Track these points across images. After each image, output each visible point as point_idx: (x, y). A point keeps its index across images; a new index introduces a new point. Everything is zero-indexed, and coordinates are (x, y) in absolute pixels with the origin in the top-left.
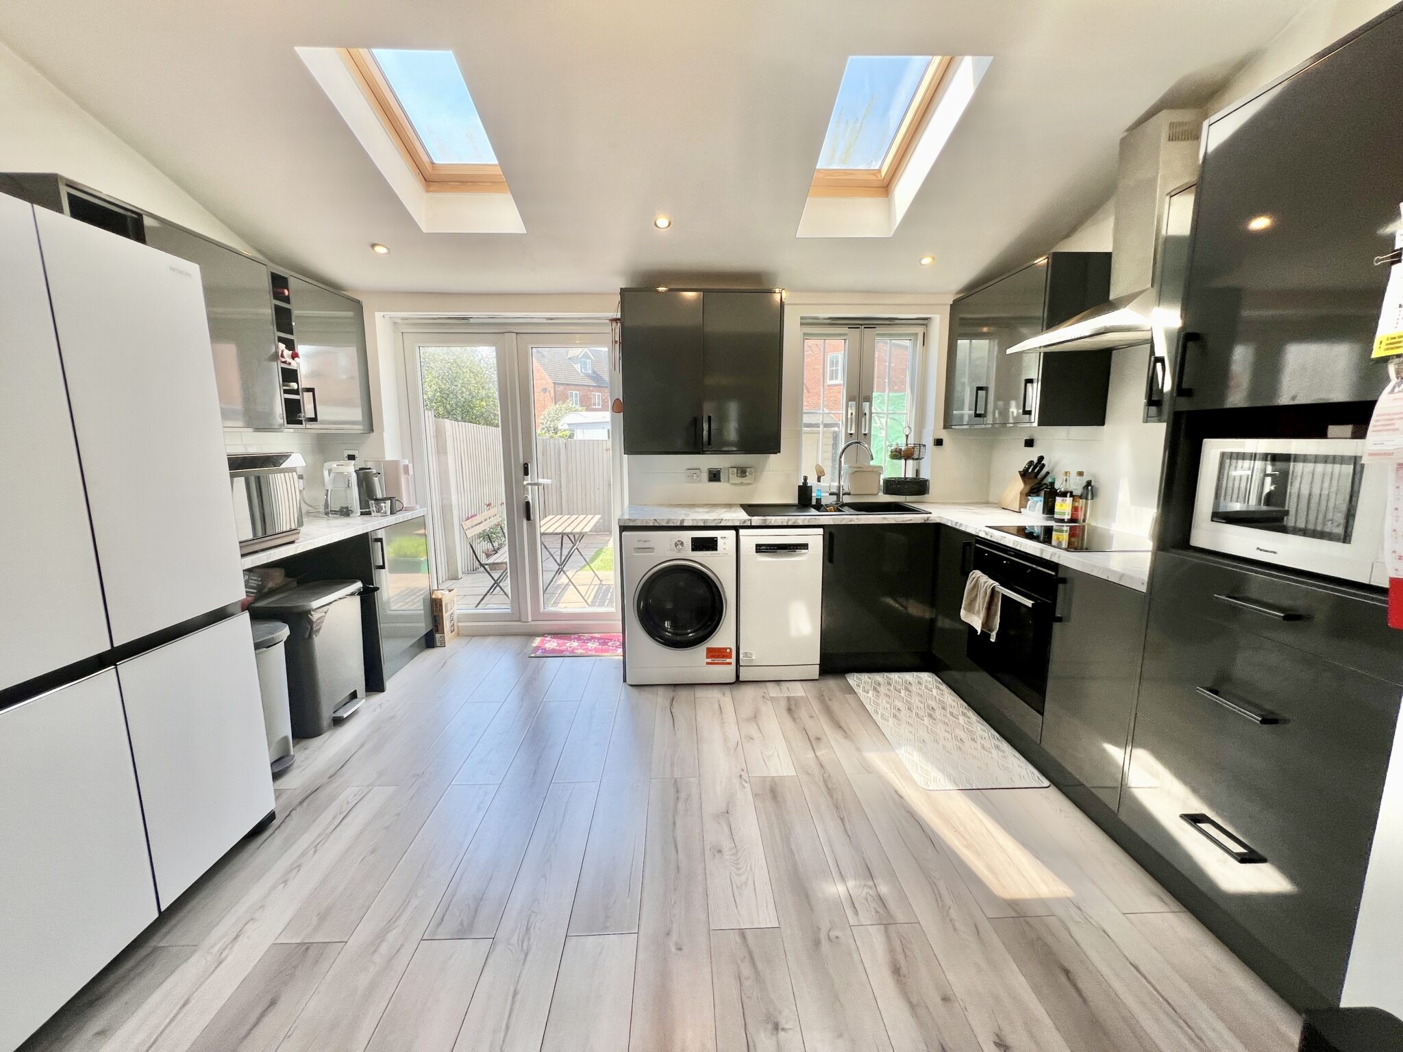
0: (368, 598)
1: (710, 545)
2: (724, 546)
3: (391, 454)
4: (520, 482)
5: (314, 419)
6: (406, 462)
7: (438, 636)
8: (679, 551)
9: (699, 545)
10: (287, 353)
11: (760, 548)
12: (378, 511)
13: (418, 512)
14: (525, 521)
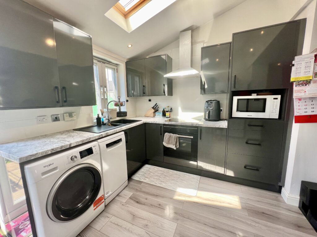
1: (89, 152)
2: (96, 150)
8: (74, 161)
9: (84, 154)
11: (108, 146)
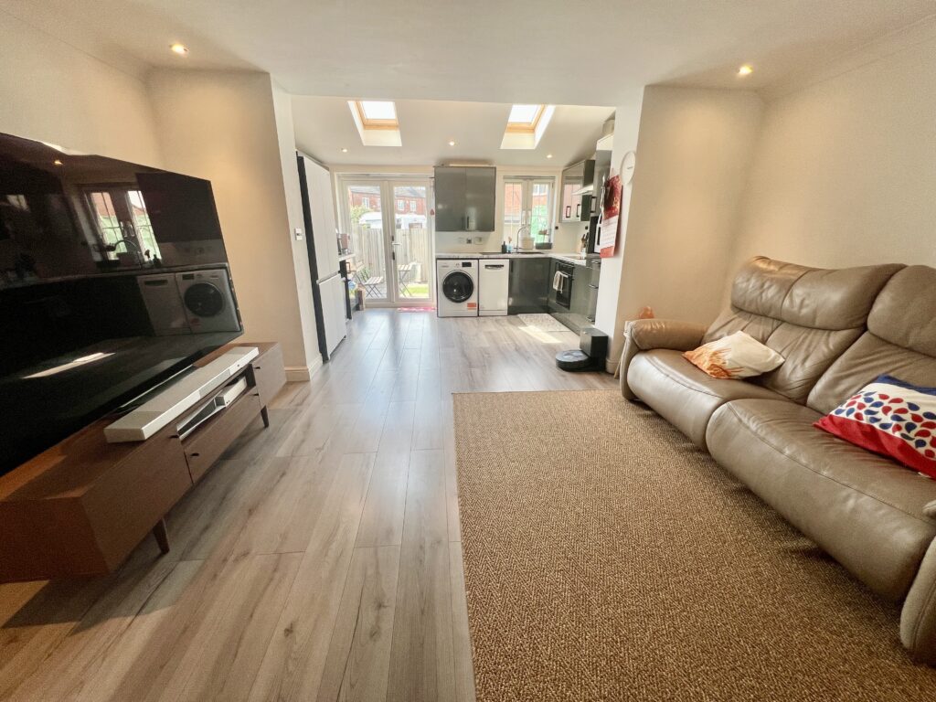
1: (469, 265)
2: (473, 265)
4: (390, 243)
8: (457, 267)
9: (464, 265)
11: (487, 266)
14: (392, 260)
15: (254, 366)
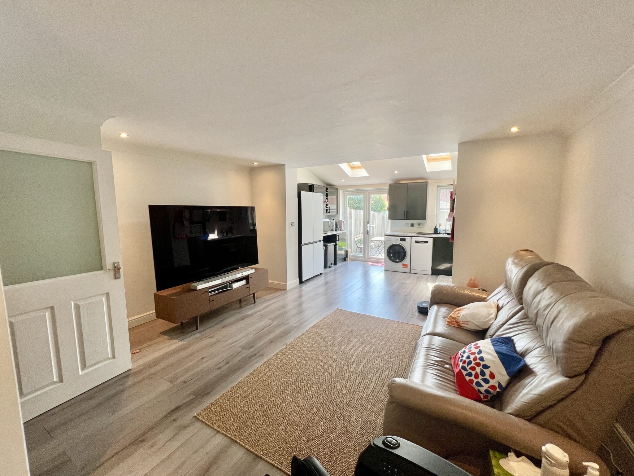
0: (335, 245)
1: (404, 240)
2: (408, 241)
3: (341, 219)
4: (366, 226)
5: (329, 212)
6: (343, 220)
7: (347, 259)
8: (397, 241)
9: (401, 240)
10: (327, 201)
11: (416, 242)
12: (338, 230)
13: (345, 231)
14: (367, 235)
15: (250, 277)
